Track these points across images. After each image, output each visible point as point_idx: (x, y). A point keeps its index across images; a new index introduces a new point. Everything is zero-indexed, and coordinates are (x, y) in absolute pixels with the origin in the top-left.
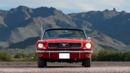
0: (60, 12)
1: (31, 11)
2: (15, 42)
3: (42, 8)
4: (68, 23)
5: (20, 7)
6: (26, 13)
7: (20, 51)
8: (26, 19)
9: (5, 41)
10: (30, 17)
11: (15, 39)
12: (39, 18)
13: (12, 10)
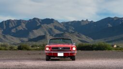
0: (57, 21)
1: (40, 21)
2: (32, 38)
3: (47, 19)
4: (61, 27)
5: (35, 19)
6: (38, 21)
7: (34, 43)
8: (38, 25)
9: (26, 37)
10: (40, 24)
11: (32, 36)
12: (45, 25)
13: (30, 20)
